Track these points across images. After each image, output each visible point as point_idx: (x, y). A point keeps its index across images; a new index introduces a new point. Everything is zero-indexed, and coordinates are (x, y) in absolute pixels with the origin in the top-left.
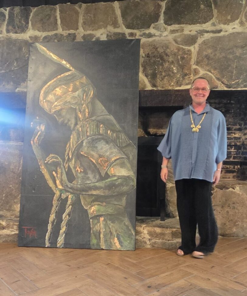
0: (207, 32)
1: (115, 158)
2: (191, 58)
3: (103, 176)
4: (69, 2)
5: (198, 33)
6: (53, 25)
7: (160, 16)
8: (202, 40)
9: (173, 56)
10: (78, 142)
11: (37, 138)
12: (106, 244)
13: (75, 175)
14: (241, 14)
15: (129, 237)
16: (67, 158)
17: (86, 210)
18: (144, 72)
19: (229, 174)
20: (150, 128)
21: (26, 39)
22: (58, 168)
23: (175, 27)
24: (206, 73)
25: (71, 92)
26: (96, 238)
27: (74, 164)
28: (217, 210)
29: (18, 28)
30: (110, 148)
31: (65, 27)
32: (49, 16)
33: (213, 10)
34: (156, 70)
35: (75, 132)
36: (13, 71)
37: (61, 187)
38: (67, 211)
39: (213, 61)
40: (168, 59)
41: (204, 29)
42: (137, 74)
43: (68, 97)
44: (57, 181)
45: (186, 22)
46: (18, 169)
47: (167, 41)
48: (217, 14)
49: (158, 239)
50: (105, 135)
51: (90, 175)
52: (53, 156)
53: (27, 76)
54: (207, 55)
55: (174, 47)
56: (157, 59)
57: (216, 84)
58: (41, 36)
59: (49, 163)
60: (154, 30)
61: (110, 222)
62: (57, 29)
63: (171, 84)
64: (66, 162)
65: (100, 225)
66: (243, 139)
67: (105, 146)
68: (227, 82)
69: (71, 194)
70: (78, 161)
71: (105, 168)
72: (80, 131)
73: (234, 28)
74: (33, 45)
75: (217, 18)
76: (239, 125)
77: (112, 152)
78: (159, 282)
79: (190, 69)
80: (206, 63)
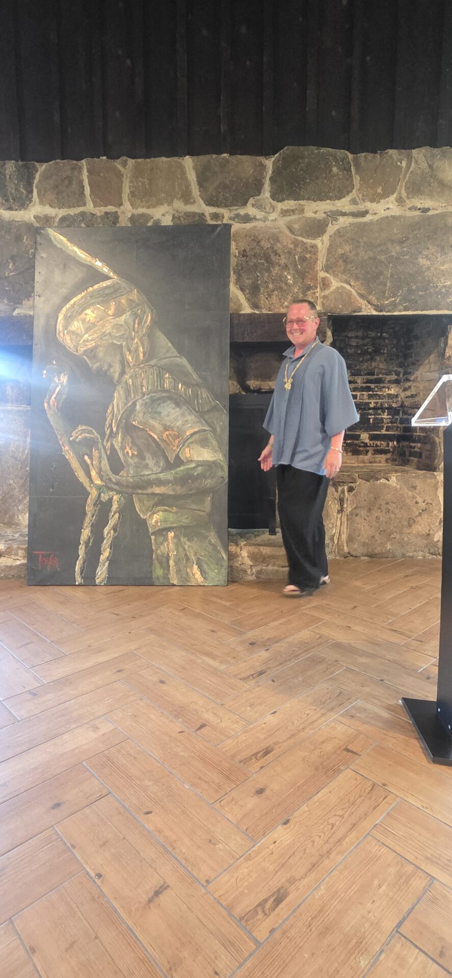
0: (344, 214)
1: (192, 431)
2: (317, 260)
3: (172, 462)
4: (105, 156)
5: (327, 215)
6: (77, 196)
7: (264, 184)
8: (336, 229)
9: (286, 255)
10: (127, 404)
11: (55, 398)
12: (180, 576)
13: (123, 461)
14: (399, 184)
15: (217, 564)
16: (108, 432)
17: (145, 521)
18: (238, 283)
19: (380, 456)
20: (249, 380)
21: (29, 221)
22: (94, 450)
23: (290, 204)
24: (342, 286)
25: (112, 317)
26: (161, 567)
27: (122, 443)
28: (361, 516)
29: (14, 200)
30: (183, 415)
31: (98, 200)
32: (70, 180)
33: (354, 177)
34: (258, 280)
35: (121, 388)
36: (6, 278)
37: (98, 482)
38: (112, 523)
39: (353, 265)
40: (279, 260)
41: (338, 210)
42: (226, 286)
43: (106, 325)
44: (92, 473)
45: (308, 196)
46: (23, 452)
47: (275, 228)
48: (360, 183)
49: (265, 565)
50: (173, 391)
51: (150, 462)
52: (85, 429)
53: (33, 287)
54: (343, 254)
55: (287, 239)
56: (259, 261)
57: (360, 305)
58: (56, 215)
59: (77, 440)
60: (253, 209)
61: (186, 538)
62: (85, 204)
63: (283, 304)
64: (106, 439)
65: (168, 545)
66: (401, 398)
67: (174, 411)
68: (376, 301)
69: (117, 494)
70: (128, 437)
71: (175, 448)
72: (130, 385)
73: (388, 209)
74: (42, 231)
75: (359, 190)
76: (396, 375)
77: (186, 421)
78: (267, 637)
79: (315, 278)
80: (343, 268)
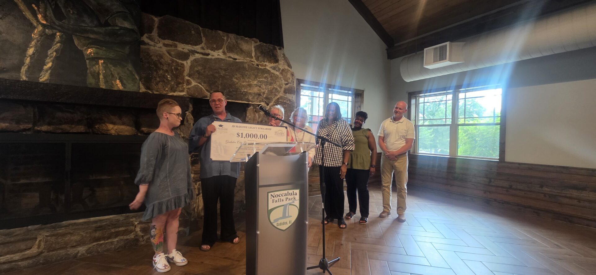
0: (198, 53)
1: (117, 11)
2: (184, 71)
3: (103, 23)
5: (189, 51)
7: (154, 29)
8: (194, 58)
9: (167, 66)
12: (107, 84)
13: (65, 15)
14: (223, 46)
17: (81, 51)
23: (169, 42)
24: (197, 85)
26: (94, 78)
27: (65, 4)
33: (202, 38)
34: (150, 75)
37: (44, 22)
39: (203, 76)
40: (163, 67)
41: (195, 50)
44: (38, 15)
45: (179, 40)
47: (161, 52)
48: (205, 41)
51: (87, 20)
54: (198, 71)
55: (167, 58)
56: (151, 66)
60: (147, 39)
61: (112, 65)
63: (165, 89)
65: (99, 67)
70: (70, 2)
71: (105, 17)
73: (219, 55)
75: (205, 44)
77: (113, 4)
79: (183, 79)
80: (198, 76)
